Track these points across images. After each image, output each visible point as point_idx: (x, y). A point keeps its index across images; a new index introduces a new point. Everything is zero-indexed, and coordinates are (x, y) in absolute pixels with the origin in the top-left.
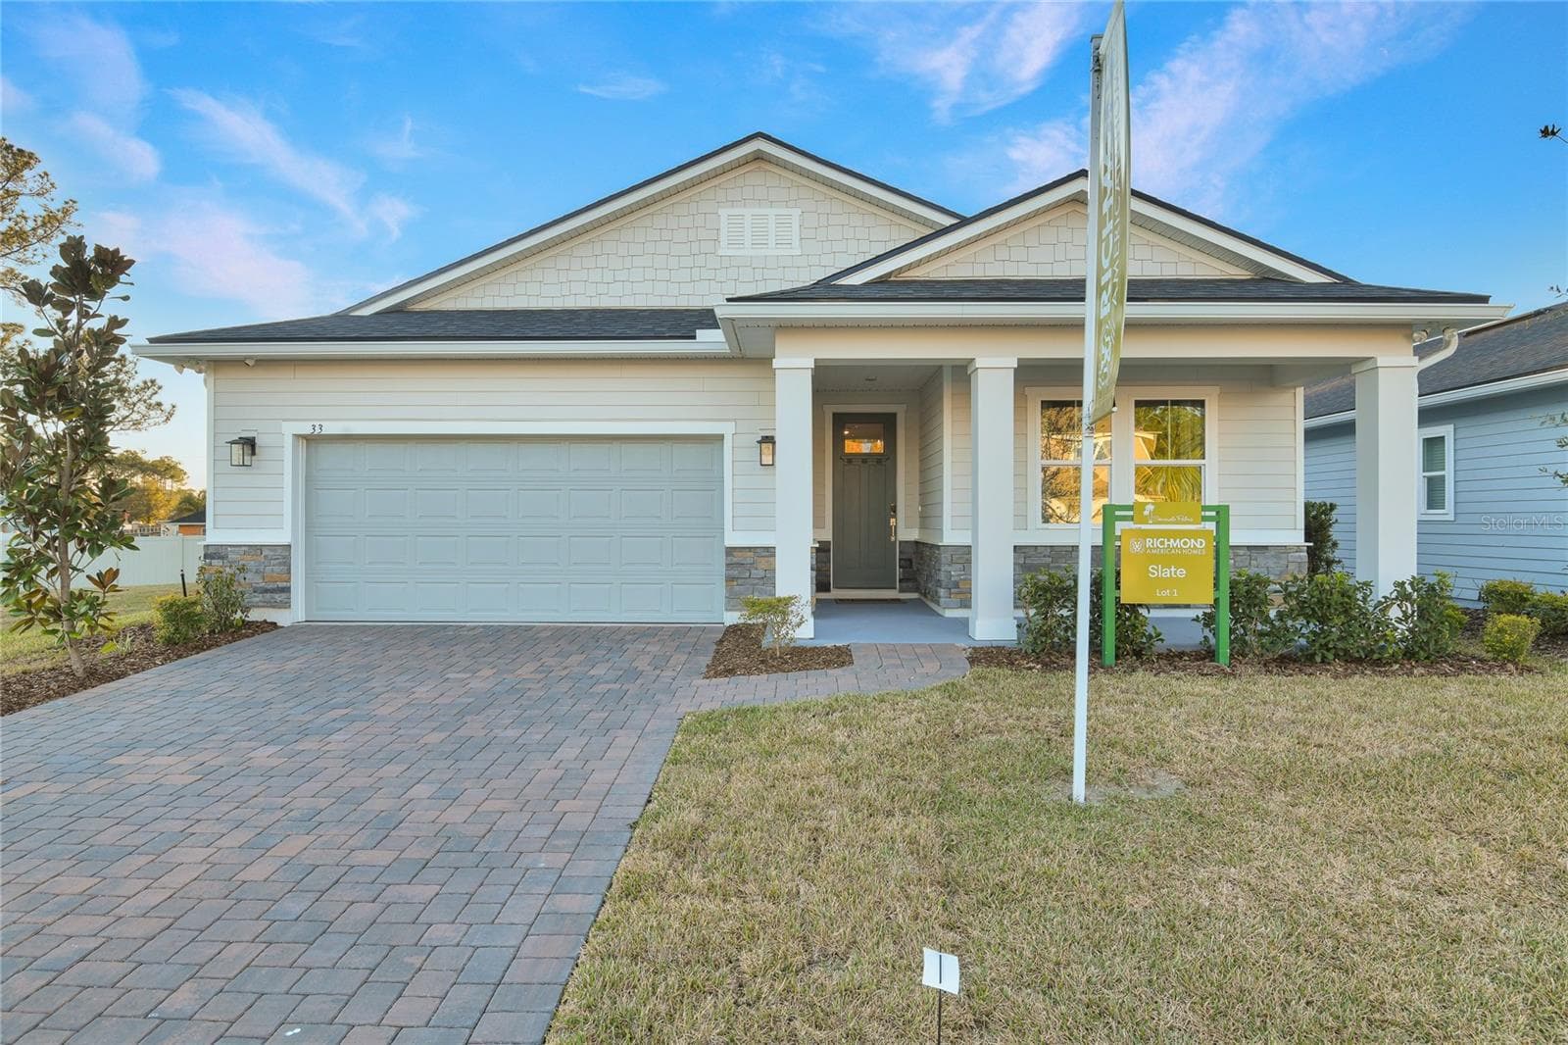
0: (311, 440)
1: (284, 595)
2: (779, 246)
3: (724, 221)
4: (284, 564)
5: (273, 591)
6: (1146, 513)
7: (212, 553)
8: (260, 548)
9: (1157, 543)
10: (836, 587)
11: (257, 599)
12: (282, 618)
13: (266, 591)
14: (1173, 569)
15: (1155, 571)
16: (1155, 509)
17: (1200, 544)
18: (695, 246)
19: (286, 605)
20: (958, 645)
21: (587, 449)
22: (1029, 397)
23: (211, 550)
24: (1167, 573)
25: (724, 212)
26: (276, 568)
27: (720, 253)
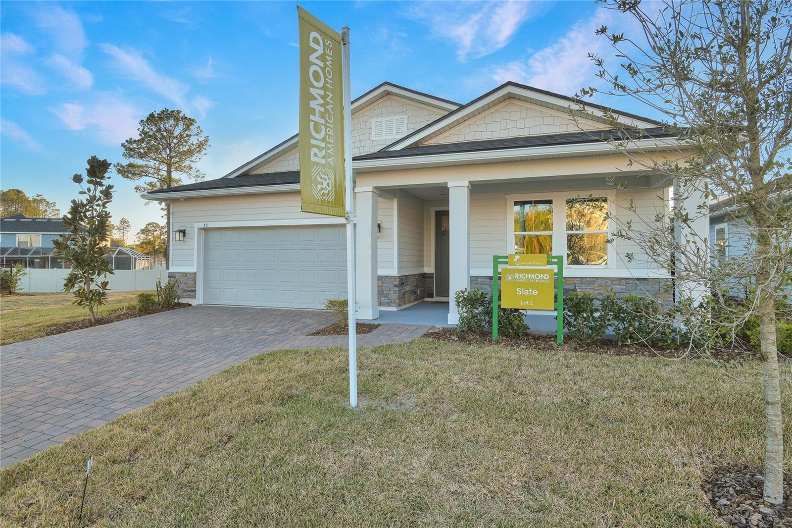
0: (206, 230)
1: (194, 293)
2: (398, 134)
3: (374, 124)
4: (193, 280)
5: (190, 291)
6: (515, 260)
7: (171, 276)
8: (186, 274)
9: (521, 276)
10: (436, 296)
11: (184, 295)
12: (194, 302)
13: (188, 291)
14: (530, 290)
15: (520, 291)
16: (520, 258)
17: (546, 277)
18: (361, 137)
19: (194, 297)
20: (437, 326)
21: (305, 231)
22: (508, 200)
23: (170, 275)
24: (527, 292)
25: (373, 120)
26: (191, 282)
27: (372, 139)
